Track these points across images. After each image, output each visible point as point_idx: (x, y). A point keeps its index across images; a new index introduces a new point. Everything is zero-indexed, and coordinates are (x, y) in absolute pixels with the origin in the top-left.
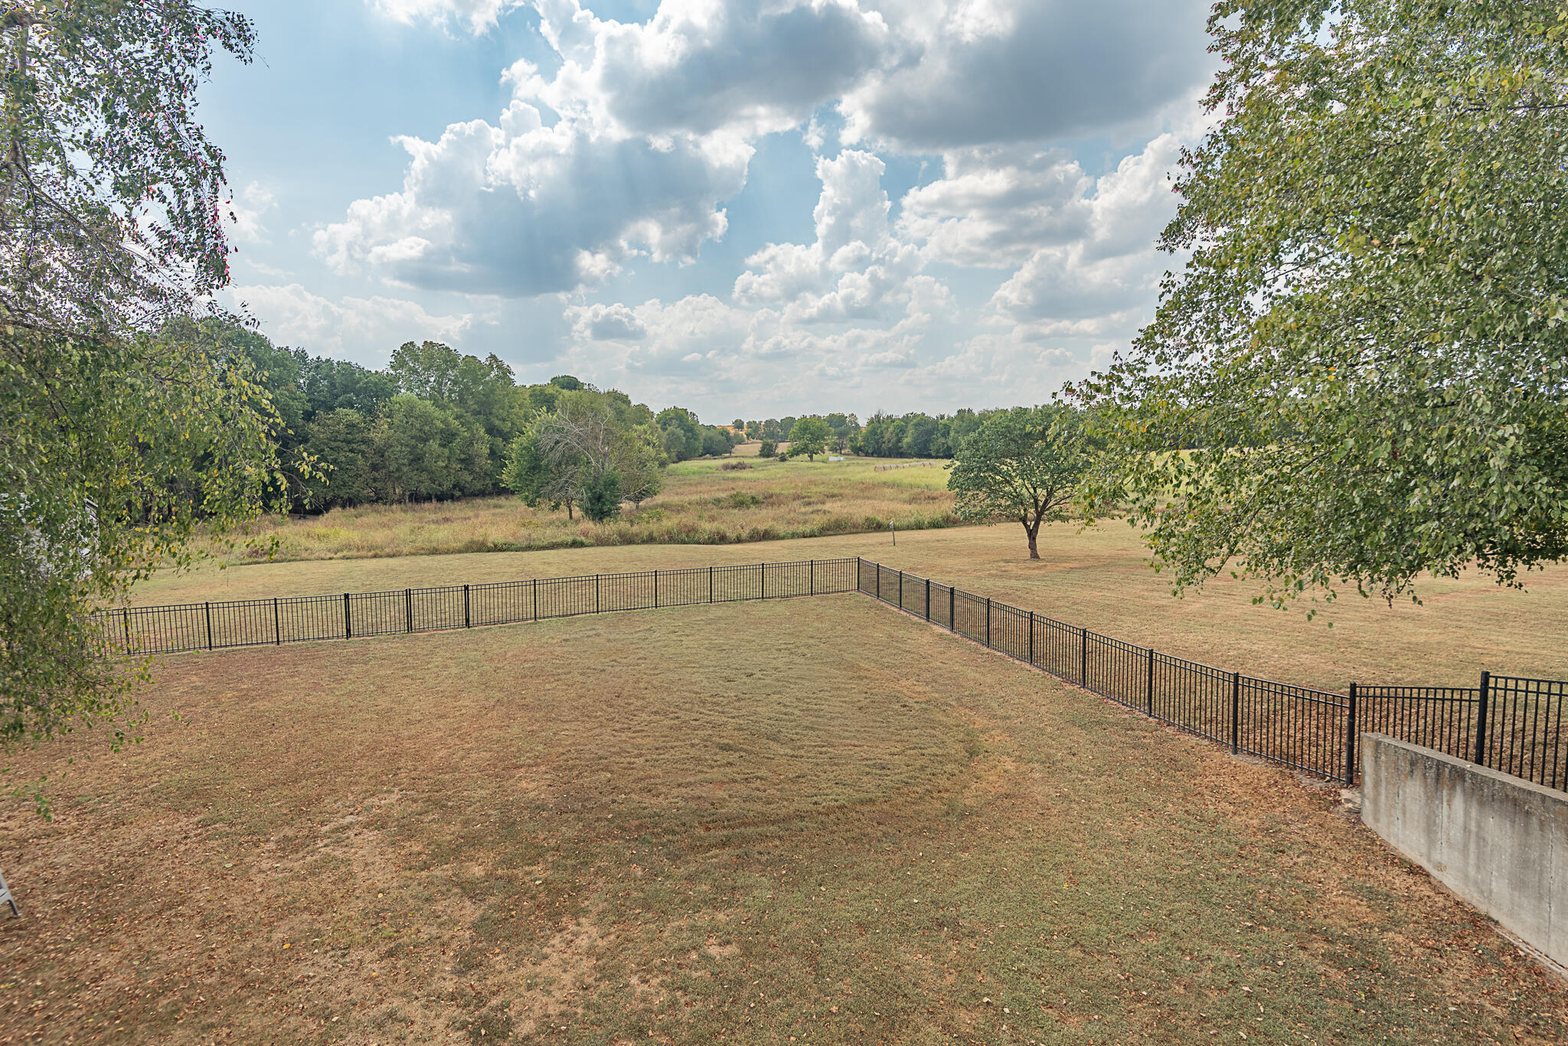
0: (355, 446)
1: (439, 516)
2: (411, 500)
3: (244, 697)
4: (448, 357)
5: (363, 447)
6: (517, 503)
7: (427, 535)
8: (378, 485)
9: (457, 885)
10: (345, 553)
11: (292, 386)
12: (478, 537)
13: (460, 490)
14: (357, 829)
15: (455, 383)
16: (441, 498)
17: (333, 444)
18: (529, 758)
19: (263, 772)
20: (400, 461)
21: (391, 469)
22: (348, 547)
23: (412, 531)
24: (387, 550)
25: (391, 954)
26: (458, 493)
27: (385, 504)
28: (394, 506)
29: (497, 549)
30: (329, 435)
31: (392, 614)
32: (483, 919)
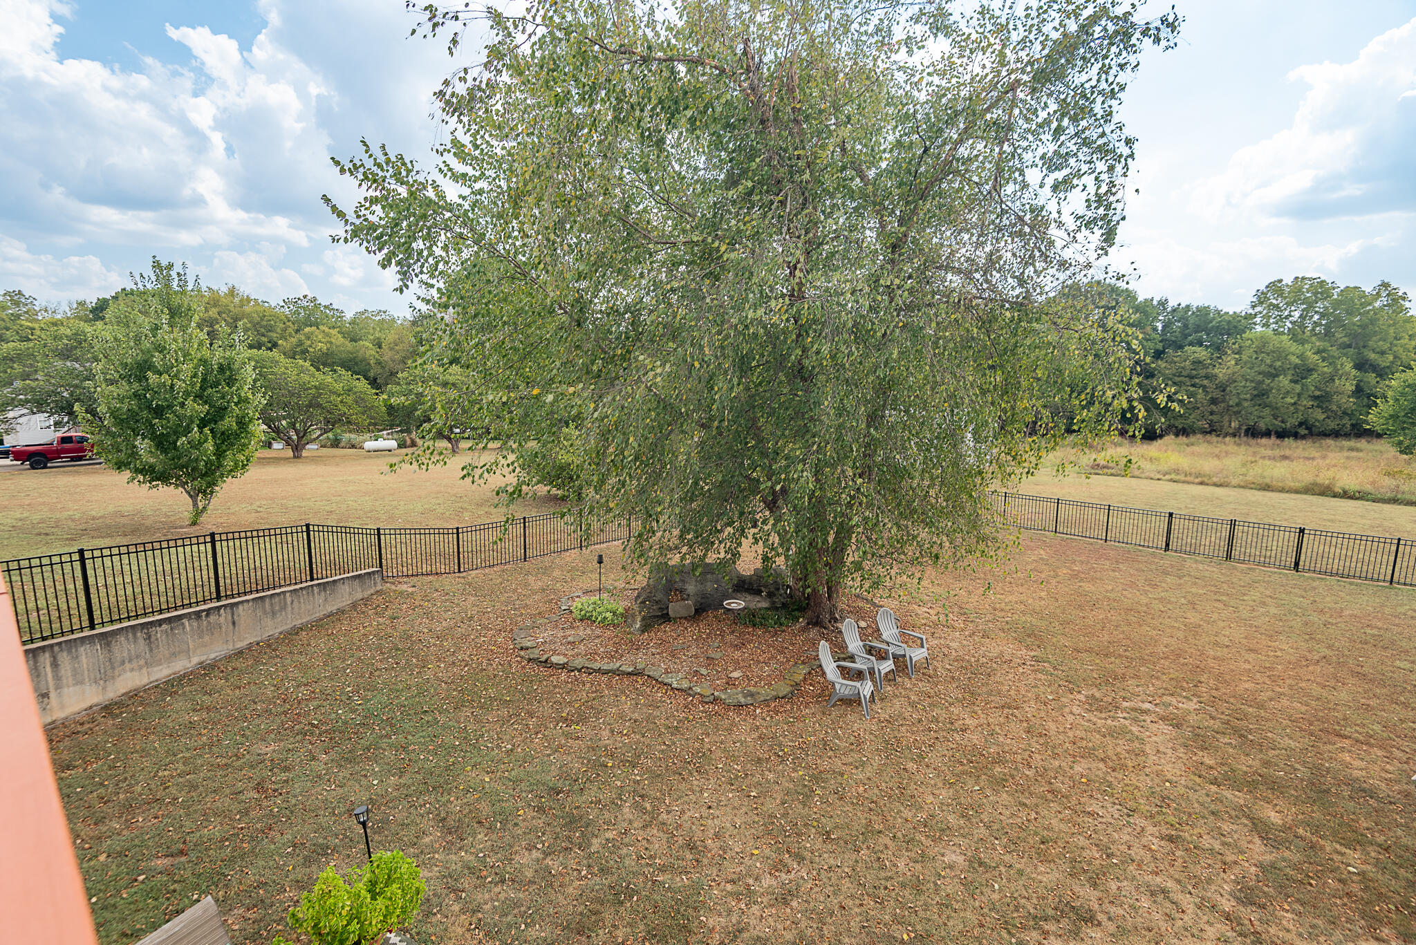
0: (1197, 381)
1: (1277, 452)
2: (1246, 434)
3: (1075, 576)
4: (1321, 289)
5: (1205, 382)
6: (1386, 449)
7: (1260, 471)
8: (1215, 418)
9: (1248, 817)
10: (1173, 476)
11: (1149, 329)
12: (1324, 478)
13: (1307, 428)
14: (1153, 717)
15: (1323, 315)
16: (1282, 435)
17: (1177, 379)
18: (1357, 732)
19: (1082, 639)
20: (1242, 396)
21: (1231, 403)
22: (1177, 471)
23: (1244, 465)
24: (1215, 479)
25: (1171, 839)
26: (1303, 431)
27: (1218, 436)
28: (1228, 439)
29: (1346, 495)
30: (1174, 371)
31: (1213, 539)
32: (1273, 866)
